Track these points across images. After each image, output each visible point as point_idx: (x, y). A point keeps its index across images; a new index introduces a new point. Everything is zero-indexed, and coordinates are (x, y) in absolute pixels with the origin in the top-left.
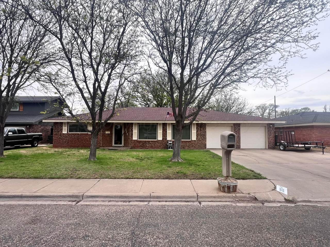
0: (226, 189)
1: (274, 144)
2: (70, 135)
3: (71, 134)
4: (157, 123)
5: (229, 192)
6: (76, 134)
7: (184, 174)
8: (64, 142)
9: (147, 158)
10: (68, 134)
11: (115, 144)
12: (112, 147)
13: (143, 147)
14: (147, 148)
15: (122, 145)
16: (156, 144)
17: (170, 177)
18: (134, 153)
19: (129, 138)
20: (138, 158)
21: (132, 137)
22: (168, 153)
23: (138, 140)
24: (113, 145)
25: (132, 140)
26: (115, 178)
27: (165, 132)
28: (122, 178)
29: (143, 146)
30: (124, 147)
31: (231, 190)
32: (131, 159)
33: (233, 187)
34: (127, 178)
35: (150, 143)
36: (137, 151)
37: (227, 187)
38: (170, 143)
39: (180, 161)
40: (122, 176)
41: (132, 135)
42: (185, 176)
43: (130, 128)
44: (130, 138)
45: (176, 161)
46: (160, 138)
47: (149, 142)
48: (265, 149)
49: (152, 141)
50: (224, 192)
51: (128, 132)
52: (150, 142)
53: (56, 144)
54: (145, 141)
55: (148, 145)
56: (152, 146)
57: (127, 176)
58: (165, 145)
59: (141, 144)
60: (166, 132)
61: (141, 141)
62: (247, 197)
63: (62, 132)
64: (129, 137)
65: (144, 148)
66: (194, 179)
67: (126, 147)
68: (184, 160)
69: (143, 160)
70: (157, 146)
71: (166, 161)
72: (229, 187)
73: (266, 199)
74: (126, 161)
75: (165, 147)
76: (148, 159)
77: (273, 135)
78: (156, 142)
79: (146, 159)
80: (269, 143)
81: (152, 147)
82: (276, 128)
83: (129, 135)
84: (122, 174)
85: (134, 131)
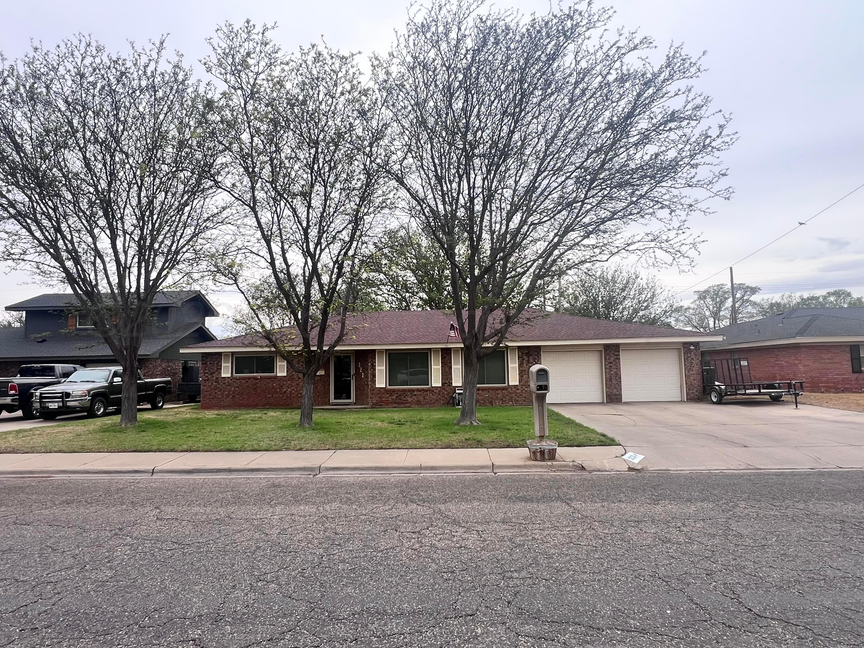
0: (538, 454)
1: (700, 389)
2: (237, 381)
3: (240, 378)
4: (430, 349)
5: (543, 459)
6: (250, 378)
7: (479, 441)
8: (225, 397)
9: (411, 421)
10: (232, 378)
11: (335, 399)
12: (329, 404)
13: (398, 403)
14: (407, 405)
15: (353, 399)
16: (427, 395)
17: (453, 445)
18: (383, 415)
19: (368, 385)
20: (392, 421)
21: (374, 382)
22: (453, 413)
23: (388, 387)
24: (332, 400)
25: (374, 388)
26: (361, 449)
27: (447, 369)
28: (371, 448)
29: (398, 401)
30: (355, 404)
31: (546, 456)
32: (380, 424)
33: (549, 451)
34: (381, 448)
35: (415, 395)
36: (388, 412)
37: (540, 451)
38: (459, 394)
39: (475, 424)
40: (371, 446)
41: (374, 376)
42: (479, 444)
43: (370, 360)
44: (370, 383)
45: (468, 423)
46: (436, 381)
47: (412, 391)
48: (682, 402)
49: (418, 390)
50: (536, 460)
51: (365, 370)
52: (414, 391)
53: (207, 401)
54: (404, 391)
55: (410, 400)
56: (418, 401)
57: (381, 445)
58: (448, 399)
59: (394, 397)
60: (451, 367)
61: (394, 391)
62: (570, 467)
63: (220, 373)
64: (367, 381)
65: (402, 406)
66: (493, 447)
67: (361, 404)
68: (484, 423)
69: (403, 424)
70: (431, 401)
71: (448, 425)
72: (542, 452)
73: (599, 467)
74: (372, 427)
75: (448, 403)
76: (414, 422)
77: (696, 368)
78: (427, 391)
79: (409, 423)
80: (688, 389)
81: (419, 403)
82: (703, 353)
83: (367, 377)
84: (371, 444)
85: (377, 368)
